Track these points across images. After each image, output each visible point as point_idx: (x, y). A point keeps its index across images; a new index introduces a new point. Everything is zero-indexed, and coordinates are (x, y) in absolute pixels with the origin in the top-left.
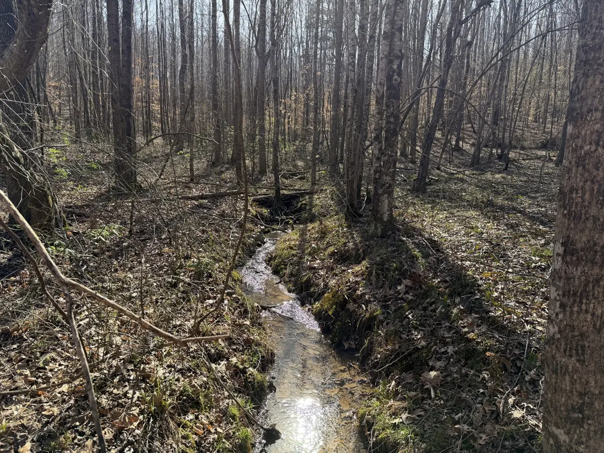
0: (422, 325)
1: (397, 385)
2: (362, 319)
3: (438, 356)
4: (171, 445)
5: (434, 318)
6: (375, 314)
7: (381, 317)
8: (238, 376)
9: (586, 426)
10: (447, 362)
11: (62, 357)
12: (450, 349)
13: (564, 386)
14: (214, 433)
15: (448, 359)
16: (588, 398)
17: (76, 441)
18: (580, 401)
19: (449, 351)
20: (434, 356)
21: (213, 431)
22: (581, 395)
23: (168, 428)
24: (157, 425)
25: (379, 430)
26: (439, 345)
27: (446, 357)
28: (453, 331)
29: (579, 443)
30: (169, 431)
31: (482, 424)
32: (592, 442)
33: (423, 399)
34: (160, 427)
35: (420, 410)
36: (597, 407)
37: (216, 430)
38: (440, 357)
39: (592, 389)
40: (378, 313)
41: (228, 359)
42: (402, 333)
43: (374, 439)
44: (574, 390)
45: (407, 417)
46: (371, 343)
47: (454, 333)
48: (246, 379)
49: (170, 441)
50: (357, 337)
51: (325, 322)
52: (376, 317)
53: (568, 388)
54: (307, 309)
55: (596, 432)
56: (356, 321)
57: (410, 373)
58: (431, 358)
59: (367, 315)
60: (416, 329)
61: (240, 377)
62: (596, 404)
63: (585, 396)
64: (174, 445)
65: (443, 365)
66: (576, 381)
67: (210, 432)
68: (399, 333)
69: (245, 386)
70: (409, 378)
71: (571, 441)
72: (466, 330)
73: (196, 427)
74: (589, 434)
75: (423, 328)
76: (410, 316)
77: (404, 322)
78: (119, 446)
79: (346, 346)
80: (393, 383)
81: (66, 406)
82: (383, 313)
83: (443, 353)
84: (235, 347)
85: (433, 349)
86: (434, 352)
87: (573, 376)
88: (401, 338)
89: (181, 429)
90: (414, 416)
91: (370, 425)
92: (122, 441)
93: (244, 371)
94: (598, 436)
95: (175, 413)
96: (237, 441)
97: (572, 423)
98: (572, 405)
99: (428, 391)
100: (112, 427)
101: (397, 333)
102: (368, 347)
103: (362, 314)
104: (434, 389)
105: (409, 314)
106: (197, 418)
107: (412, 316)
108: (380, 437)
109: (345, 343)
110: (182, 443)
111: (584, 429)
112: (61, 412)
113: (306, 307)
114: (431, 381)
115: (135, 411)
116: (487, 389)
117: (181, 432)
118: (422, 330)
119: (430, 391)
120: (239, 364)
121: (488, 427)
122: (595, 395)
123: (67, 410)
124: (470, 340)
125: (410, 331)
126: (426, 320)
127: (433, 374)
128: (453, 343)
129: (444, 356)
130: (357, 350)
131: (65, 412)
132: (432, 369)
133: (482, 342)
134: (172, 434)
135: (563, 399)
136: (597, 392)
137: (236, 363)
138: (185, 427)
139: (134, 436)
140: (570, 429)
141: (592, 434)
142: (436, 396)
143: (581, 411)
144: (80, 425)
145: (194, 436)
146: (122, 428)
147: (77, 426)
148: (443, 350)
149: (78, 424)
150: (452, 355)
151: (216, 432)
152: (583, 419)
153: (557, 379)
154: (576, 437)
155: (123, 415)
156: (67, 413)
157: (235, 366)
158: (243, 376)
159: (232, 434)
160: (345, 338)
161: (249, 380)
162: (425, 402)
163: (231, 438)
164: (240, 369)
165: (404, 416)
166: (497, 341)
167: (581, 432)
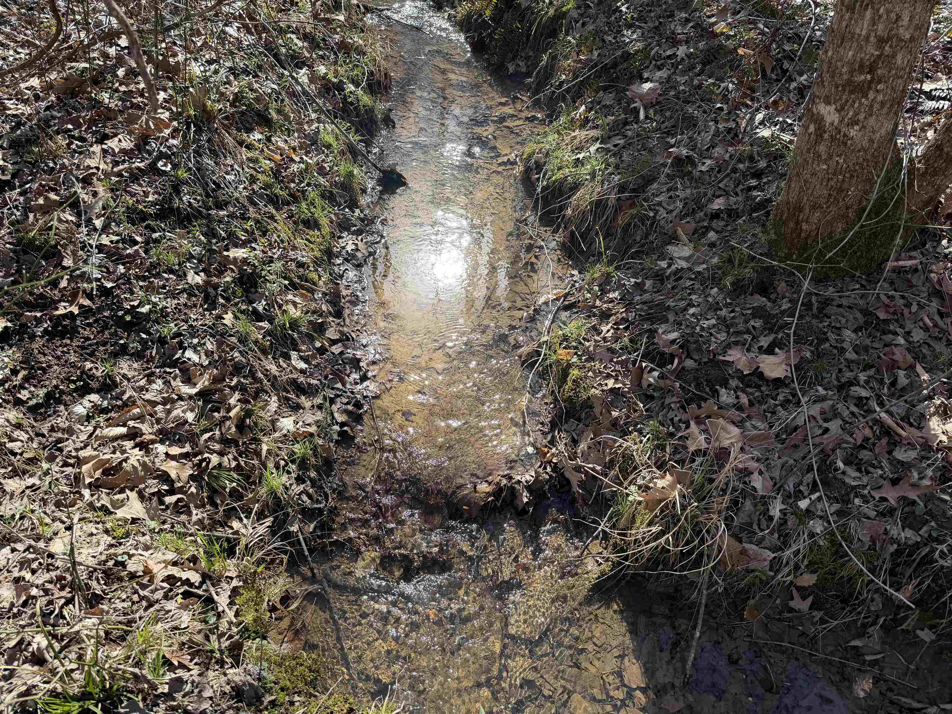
0: (641, 19)
1: (589, 110)
2: (541, 19)
3: (658, 63)
4: (232, 166)
5: (664, 7)
6: (564, 9)
7: (575, 14)
8: (331, 94)
9: (871, 95)
10: (672, 71)
11: (16, 42)
12: (682, 51)
13: (858, 31)
14: (299, 162)
15: (675, 66)
16: (891, 46)
17: (74, 146)
18: (877, 53)
19: (678, 53)
20: (654, 62)
21: (297, 159)
22: (881, 41)
23: (223, 145)
24: (204, 137)
25: (552, 171)
26: (664, 46)
27: (673, 63)
28: (691, 24)
29: (854, 122)
30: (225, 149)
31: (709, 148)
32: (872, 121)
33: (626, 123)
34: (209, 141)
35: (619, 137)
36: (899, 62)
37: (301, 158)
38: (662, 65)
39: (901, 31)
40: (569, 7)
41: (310, 67)
42: (606, 33)
43: (545, 183)
44: (873, 34)
45: (597, 150)
46: (554, 58)
47: (692, 27)
48: (345, 98)
49: (229, 161)
50: (531, 54)
51: (476, 35)
52: (565, 14)
53: (864, 33)
54: (446, 15)
55: (883, 104)
56: (531, 25)
57: (610, 93)
58: (648, 67)
59: (551, 12)
60: (629, 26)
61: (334, 95)
62: (899, 57)
63: (887, 42)
64: (236, 167)
65: (665, 76)
66: (880, 17)
67: (292, 160)
68: (601, 35)
69: (344, 110)
70: (608, 99)
71: (841, 121)
72: (713, 20)
73: (269, 149)
74: (871, 106)
75: (643, 25)
76: (624, 9)
77: (613, 18)
78: (147, 159)
79: (511, 69)
80: (583, 107)
81: (43, 104)
82: (579, 7)
83: (669, 57)
84: (321, 53)
85: (653, 52)
86: (654, 56)
87: (878, 11)
88: (604, 41)
89: (244, 149)
90: (608, 146)
91: (539, 167)
92: (150, 153)
93: (340, 87)
94: (885, 110)
95: (232, 124)
96: (337, 179)
97: (851, 92)
98: (862, 59)
99: (636, 111)
100: (130, 133)
101: (597, 33)
102: (547, 66)
103: (542, 10)
104: (645, 108)
105: (623, 5)
106: (269, 139)
107: (627, 8)
108: (554, 178)
109: (509, 65)
110: (249, 167)
111: (868, 99)
112: (38, 113)
113: (445, 11)
114: (641, 97)
115: (165, 115)
116: (727, 103)
117: (245, 154)
118: (640, 27)
119: (638, 112)
120: (331, 76)
121: (718, 151)
122: (902, 40)
123: (47, 108)
124: (715, 35)
125: (619, 32)
126: (651, 11)
127: (647, 86)
128: (687, 42)
129: (669, 61)
130: (528, 74)
131: (45, 111)
132: (647, 80)
133: (735, 35)
134: (230, 153)
135: (850, 53)
136: (908, 36)
137: (326, 74)
138: (249, 147)
139: (169, 148)
140: (847, 101)
141: (876, 106)
142: (647, 117)
143: (872, 70)
144: (75, 129)
145: (268, 162)
146: (148, 137)
147: (70, 130)
148: (669, 53)
149: (70, 126)
150: (683, 59)
151: (302, 161)
152: (871, 82)
153: (851, 19)
154: (851, 113)
155: (144, 118)
156: (48, 112)
157: (324, 78)
158: (340, 94)
159: (328, 169)
160: (510, 55)
161: (350, 100)
162: (628, 127)
163: (328, 174)
164: (333, 84)
165: (593, 149)
166: (759, 34)
167: (861, 104)
